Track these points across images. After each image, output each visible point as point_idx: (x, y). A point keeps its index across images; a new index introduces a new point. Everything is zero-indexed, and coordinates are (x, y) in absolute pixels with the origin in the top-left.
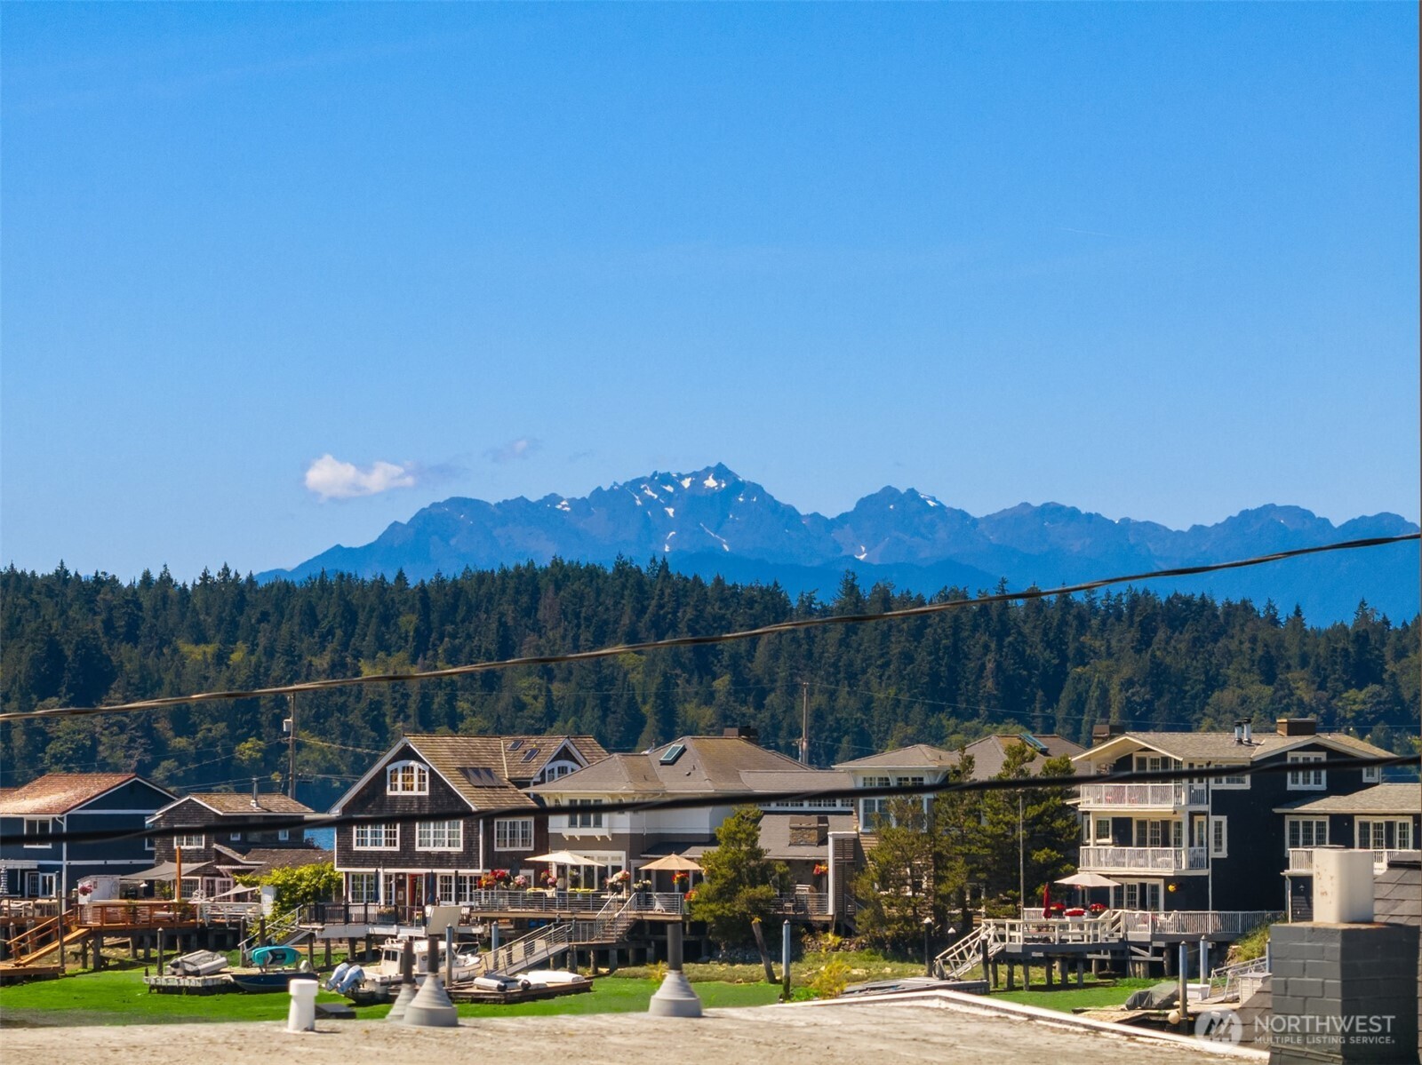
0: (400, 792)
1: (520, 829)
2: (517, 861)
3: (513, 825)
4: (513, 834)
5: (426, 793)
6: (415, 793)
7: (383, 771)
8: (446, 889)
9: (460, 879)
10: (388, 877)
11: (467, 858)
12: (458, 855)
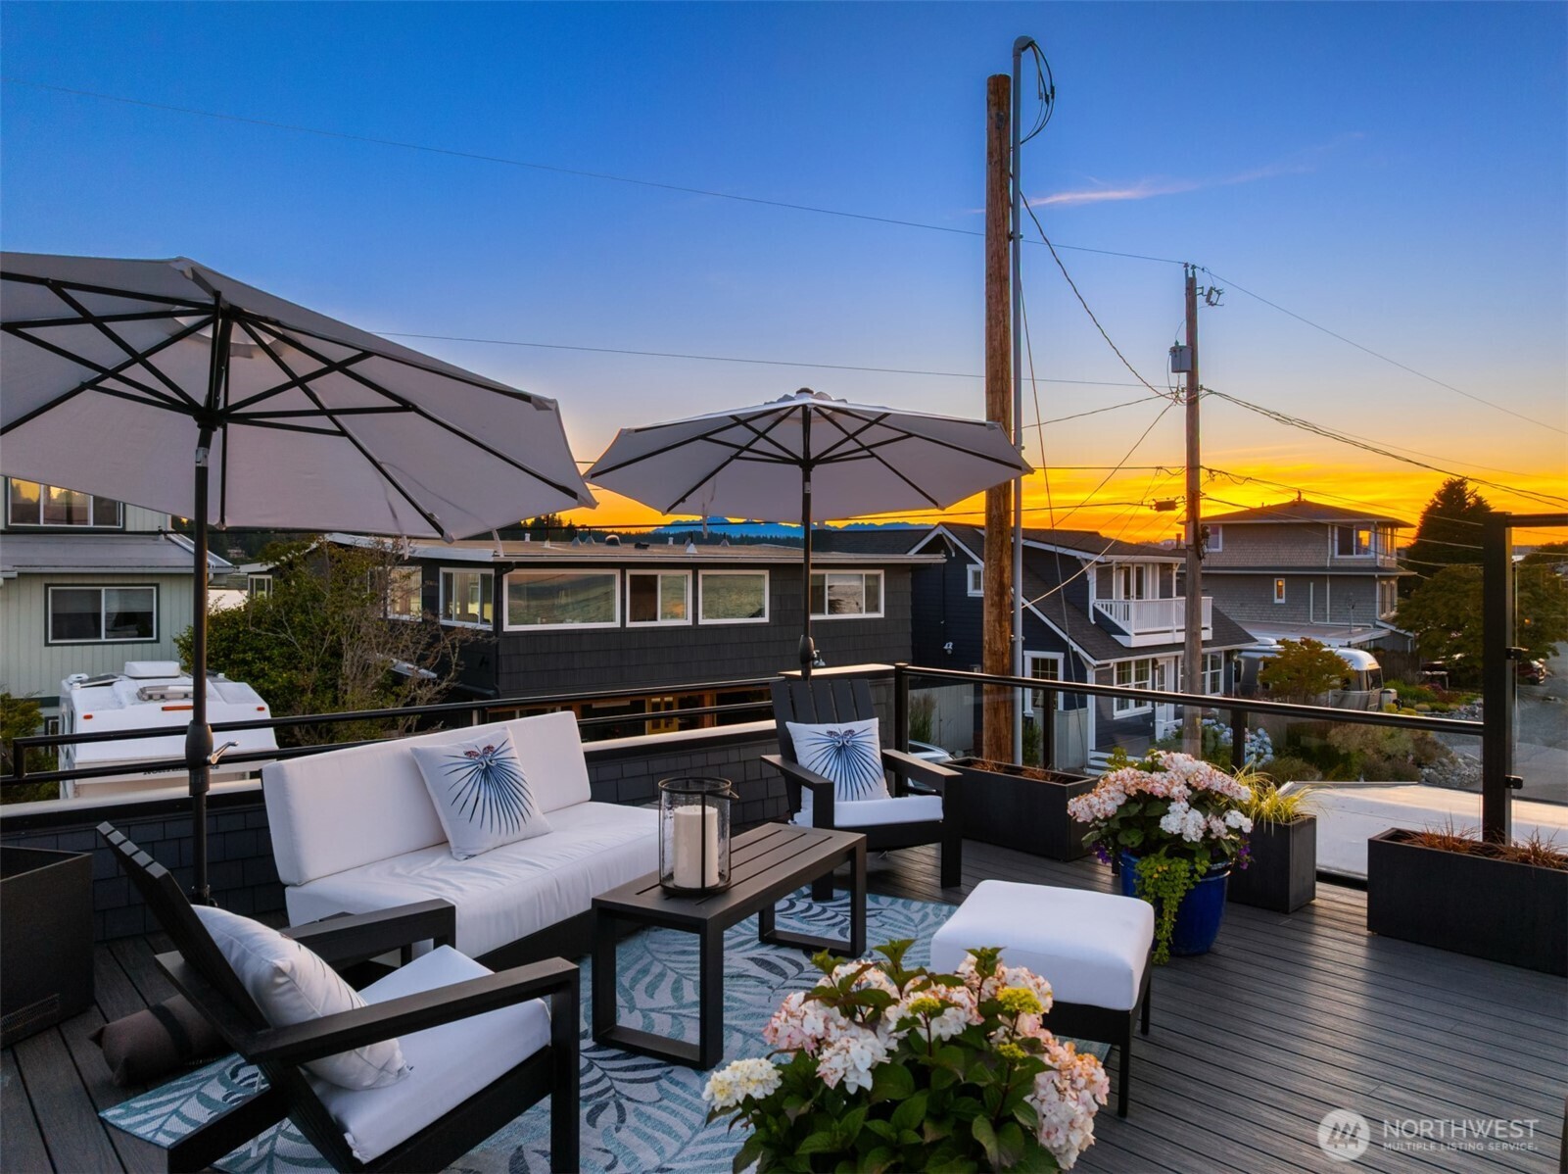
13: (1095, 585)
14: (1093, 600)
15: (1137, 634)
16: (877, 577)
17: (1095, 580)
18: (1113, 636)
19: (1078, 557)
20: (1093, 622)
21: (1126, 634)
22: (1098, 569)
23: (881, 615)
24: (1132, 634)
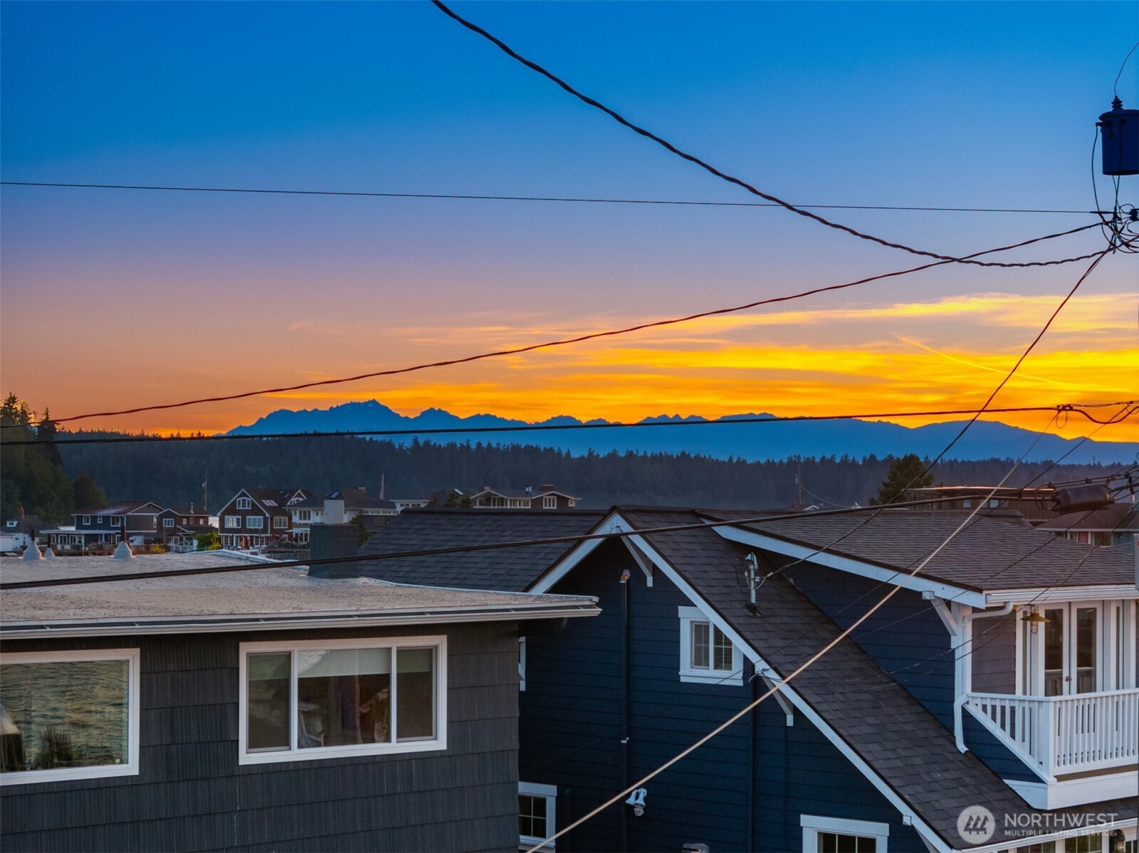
0: (241, 508)
1: (283, 521)
2: (282, 532)
3: (281, 519)
4: (280, 522)
5: (250, 508)
6: (247, 508)
7: (235, 501)
8: (257, 541)
9: (262, 538)
10: (237, 537)
11: (264, 531)
12: (262, 529)
13: (969, 659)
14: (964, 694)
15: (1060, 778)
16: (430, 653)
17: (969, 647)
18: (1006, 781)
19: (926, 596)
20: (963, 748)
21: (1037, 779)
22: (974, 621)
23: (439, 743)
24: (1049, 778)
